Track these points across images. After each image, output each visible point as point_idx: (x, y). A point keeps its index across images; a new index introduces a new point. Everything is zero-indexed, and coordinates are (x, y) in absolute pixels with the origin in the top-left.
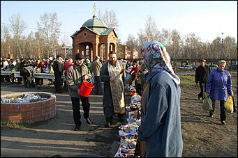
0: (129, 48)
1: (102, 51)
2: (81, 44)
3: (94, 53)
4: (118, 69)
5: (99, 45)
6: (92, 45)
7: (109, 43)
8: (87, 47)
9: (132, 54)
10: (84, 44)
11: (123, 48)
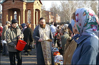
0: (52, 14)
1: (29, 16)
2: (9, 10)
3: (22, 18)
4: (47, 30)
5: (26, 11)
6: (19, 11)
7: (34, 9)
8: (15, 13)
9: (55, 18)
10: (13, 10)
11: (47, 13)
